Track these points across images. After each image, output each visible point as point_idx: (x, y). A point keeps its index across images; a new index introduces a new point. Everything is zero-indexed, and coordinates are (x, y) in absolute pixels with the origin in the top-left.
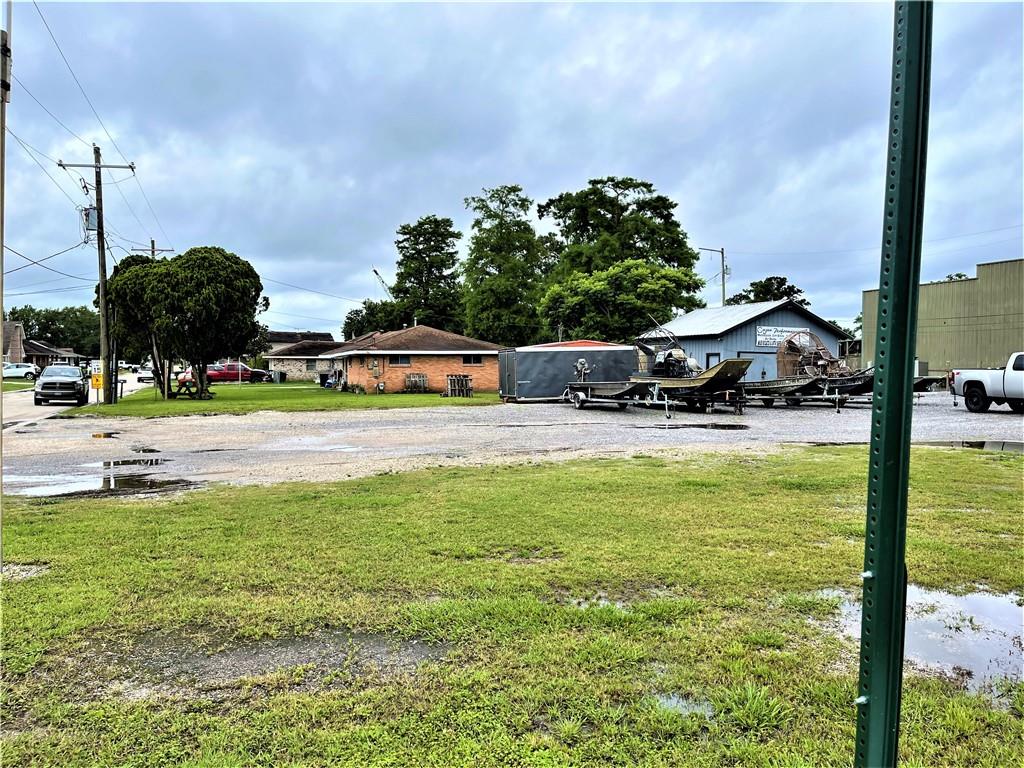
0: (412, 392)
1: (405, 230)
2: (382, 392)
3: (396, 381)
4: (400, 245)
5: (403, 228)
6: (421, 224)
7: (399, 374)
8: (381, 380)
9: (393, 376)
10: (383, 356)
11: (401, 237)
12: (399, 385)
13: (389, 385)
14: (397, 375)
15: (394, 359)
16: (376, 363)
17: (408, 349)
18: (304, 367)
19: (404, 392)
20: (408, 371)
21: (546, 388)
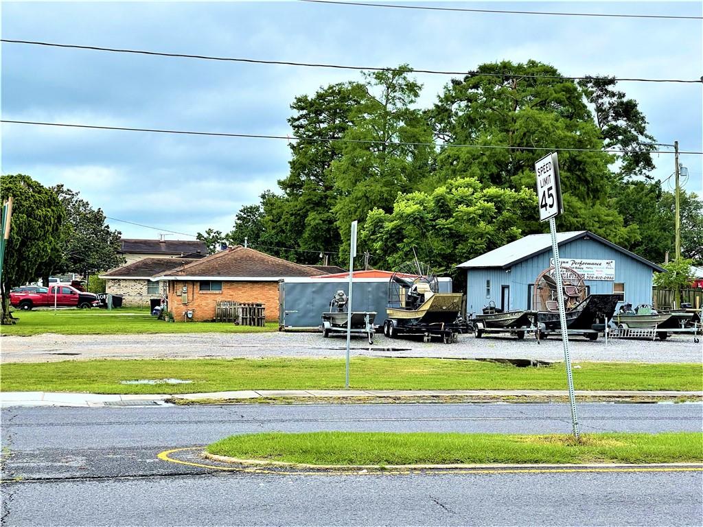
0: (221, 321)
1: (301, 103)
2: (191, 320)
3: (206, 308)
4: (297, 123)
5: (299, 100)
6: (320, 96)
7: (210, 301)
8: (190, 307)
9: (204, 303)
10: (193, 282)
11: (296, 114)
12: (209, 314)
13: (199, 314)
14: (208, 302)
15: (205, 285)
16: (185, 289)
17: (219, 275)
18: (145, 289)
19: (213, 321)
20: (219, 298)
21: (313, 317)
